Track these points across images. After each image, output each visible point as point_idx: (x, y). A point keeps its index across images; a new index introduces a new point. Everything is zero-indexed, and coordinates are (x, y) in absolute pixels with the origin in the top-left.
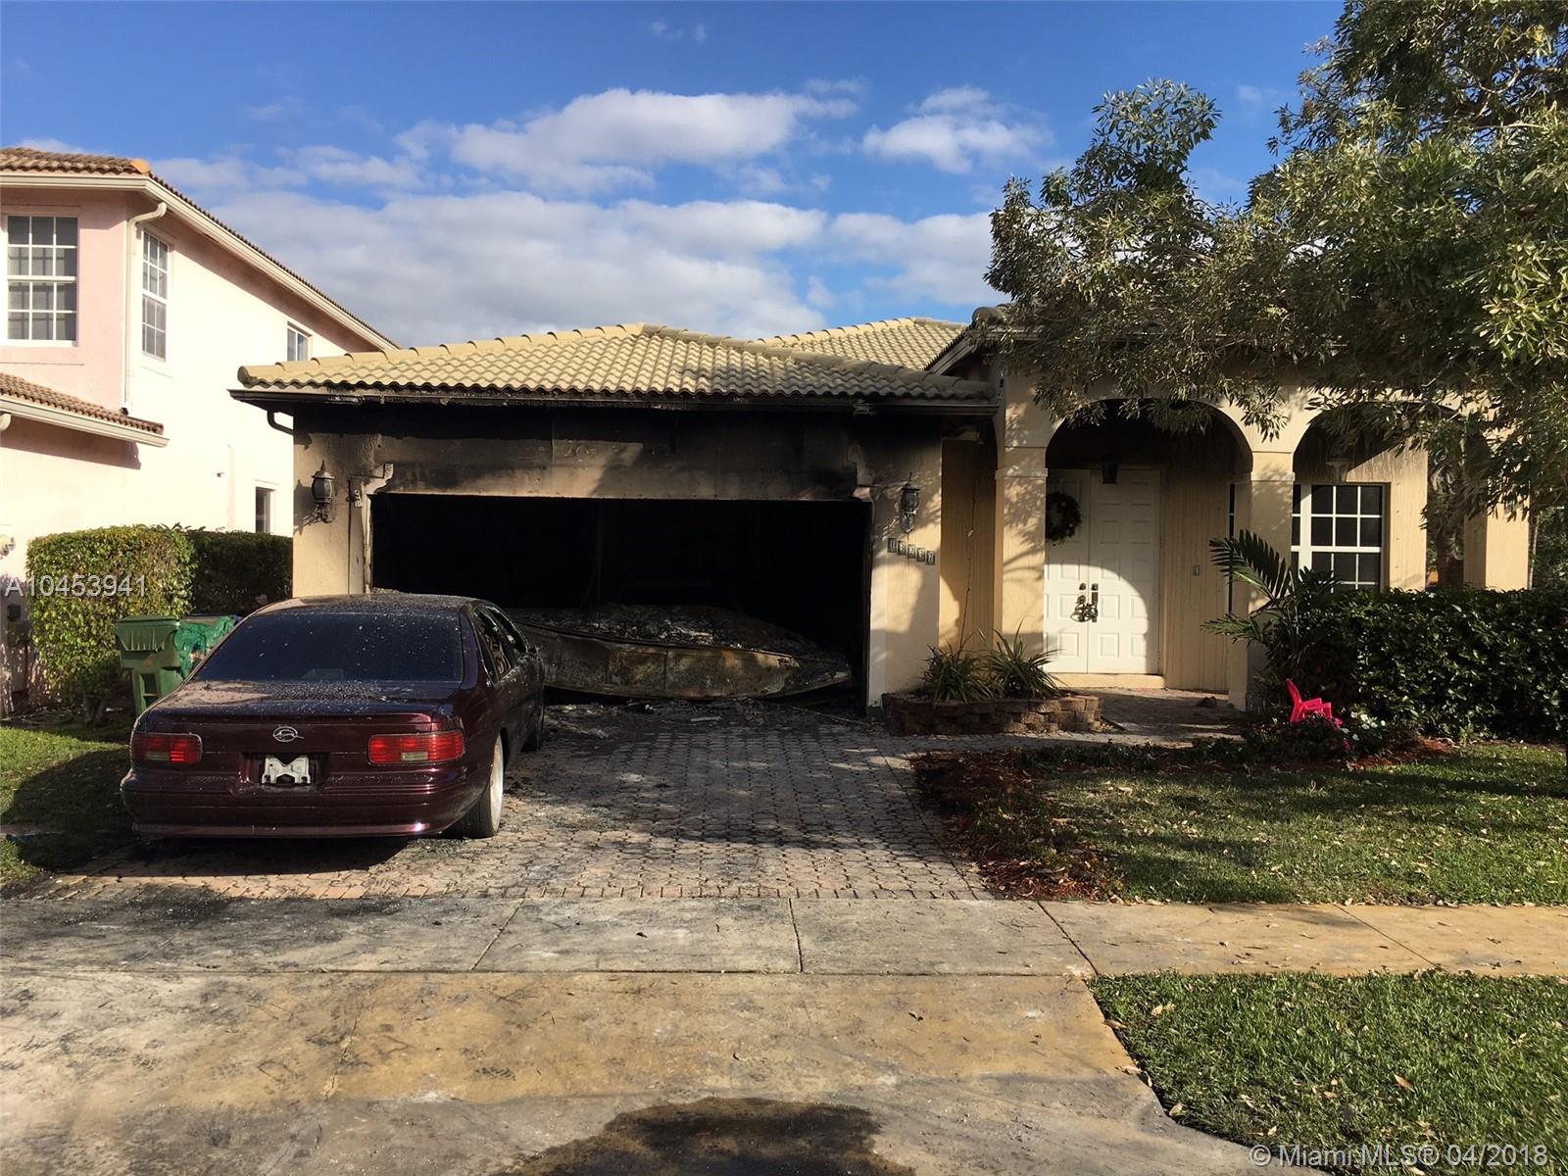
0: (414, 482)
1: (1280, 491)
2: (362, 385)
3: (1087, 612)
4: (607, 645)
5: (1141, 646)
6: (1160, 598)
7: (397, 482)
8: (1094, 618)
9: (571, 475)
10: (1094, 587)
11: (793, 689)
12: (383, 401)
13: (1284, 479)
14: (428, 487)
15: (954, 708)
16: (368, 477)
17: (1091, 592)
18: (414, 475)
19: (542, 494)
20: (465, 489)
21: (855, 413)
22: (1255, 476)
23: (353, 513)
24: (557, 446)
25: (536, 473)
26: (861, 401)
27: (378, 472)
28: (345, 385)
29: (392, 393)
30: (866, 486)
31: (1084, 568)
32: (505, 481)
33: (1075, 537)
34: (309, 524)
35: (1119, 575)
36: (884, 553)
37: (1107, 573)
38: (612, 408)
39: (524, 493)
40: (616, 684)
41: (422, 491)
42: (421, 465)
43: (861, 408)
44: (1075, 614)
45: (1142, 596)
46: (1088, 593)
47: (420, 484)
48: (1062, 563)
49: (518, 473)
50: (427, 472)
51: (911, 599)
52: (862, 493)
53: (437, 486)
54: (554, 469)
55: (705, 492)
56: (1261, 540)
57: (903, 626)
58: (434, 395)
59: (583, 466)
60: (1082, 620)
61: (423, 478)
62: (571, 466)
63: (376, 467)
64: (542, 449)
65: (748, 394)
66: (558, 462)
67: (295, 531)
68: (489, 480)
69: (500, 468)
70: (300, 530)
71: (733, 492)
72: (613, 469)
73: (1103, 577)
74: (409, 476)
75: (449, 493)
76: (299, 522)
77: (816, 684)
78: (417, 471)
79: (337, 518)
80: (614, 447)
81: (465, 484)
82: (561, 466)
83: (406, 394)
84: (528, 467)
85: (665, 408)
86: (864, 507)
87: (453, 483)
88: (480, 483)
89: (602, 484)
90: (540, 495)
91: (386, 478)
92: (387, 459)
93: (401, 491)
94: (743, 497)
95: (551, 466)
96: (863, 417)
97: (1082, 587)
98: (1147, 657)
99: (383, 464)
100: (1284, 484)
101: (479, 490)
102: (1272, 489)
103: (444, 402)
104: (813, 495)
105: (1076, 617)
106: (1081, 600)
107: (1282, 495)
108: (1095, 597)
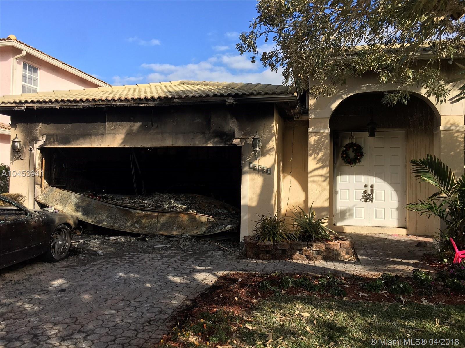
0: (53, 142)
1: (456, 135)
2: (26, 102)
3: (368, 197)
4: (133, 211)
5: (395, 214)
6: (405, 191)
7: (48, 142)
8: (372, 201)
9: (114, 137)
10: (372, 186)
11: (208, 232)
12: (35, 109)
13: (458, 128)
14: (59, 144)
15: (267, 246)
16: (37, 140)
17: (370, 188)
18: (54, 139)
19: (103, 146)
20: (72, 145)
21: (227, 103)
22: (442, 128)
23: (31, 156)
24: (108, 125)
25: (100, 137)
26: (231, 98)
27: (40, 139)
28: (21, 102)
29: (38, 105)
30: (238, 138)
31: (366, 177)
32: (88, 141)
33: (362, 163)
34: (16, 160)
35: (384, 180)
36: (246, 169)
37: (379, 180)
38: (124, 107)
39: (95, 146)
40: (137, 228)
41: (57, 146)
42: (56, 135)
43: (230, 101)
44: (362, 198)
45: (396, 190)
46: (369, 189)
47: (56, 143)
48: (356, 175)
49: (93, 137)
50: (58, 137)
51: (258, 190)
52: (236, 141)
53: (62, 143)
54: (107, 135)
55: (169, 143)
56: (438, 159)
57: (254, 204)
58: (54, 105)
59: (118, 133)
60: (366, 201)
61: (57, 141)
62: (114, 133)
63: (40, 136)
64: (102, 126)
65: (180, 97)
66: (109, 132)
67: (11, 163)
68: (81, 141)
69: (85, 135)
70: (12, 163)
71: (180, 144)
72: (129, 135)
73: (376, 182)
74: (52, 140)
75: (67, 146)
76: (12, 160)
77: (218, 230)
78: (55, 137)
79: (26, 158)
80: (129, 124)
81: (73, 142)
82: (110, 134)
83: (43, 105)
84: (97, 135)
85: (145, 105)
86: (237, 149)
87: (67, 142)
88: (78, 142)
89: (125, 141)
90: (102, 146)
91: (43, 141)
92: (44, 133)
93: (49, 146)
94: (184, 145)
95: (106, 134)
96: (231, 105)
97: (366, 186)
98: (398, 219)
99: (42, 135)
100: (458, 131)
101: (77, 145)
102: (452, 135)
103: (58, 108)
104: (214, 143)
105: (363, 200)
106: (365, 192)
107: (457, 137)
108: (372, 191)
